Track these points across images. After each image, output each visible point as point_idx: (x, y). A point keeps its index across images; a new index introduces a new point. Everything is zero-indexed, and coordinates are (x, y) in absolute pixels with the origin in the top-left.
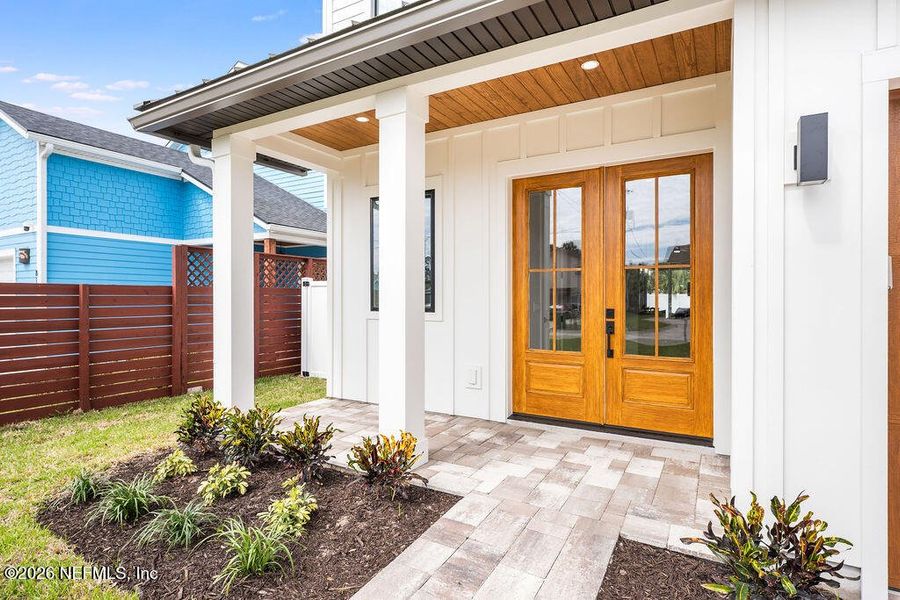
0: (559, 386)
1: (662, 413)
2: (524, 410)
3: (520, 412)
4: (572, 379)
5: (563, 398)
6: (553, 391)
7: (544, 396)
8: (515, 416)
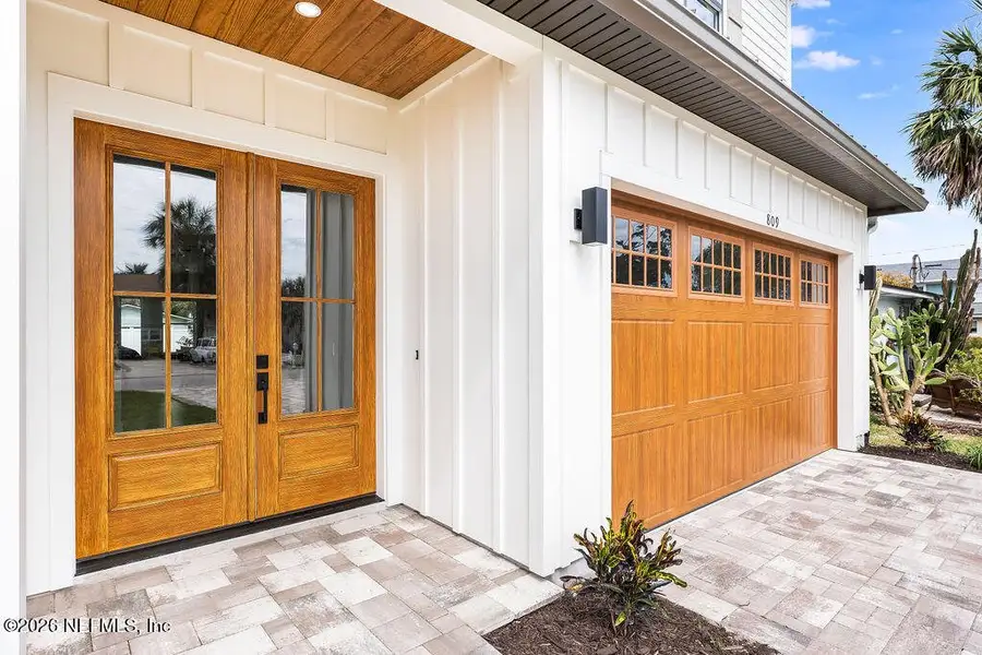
0: (179, 485)
1: (326, 481)
2: (104, 547)
3: (98, 551)
4: (202, 468)
5: (186, 502)
6: (167, 497)
7: (150, 509)
8: (84, 566)
